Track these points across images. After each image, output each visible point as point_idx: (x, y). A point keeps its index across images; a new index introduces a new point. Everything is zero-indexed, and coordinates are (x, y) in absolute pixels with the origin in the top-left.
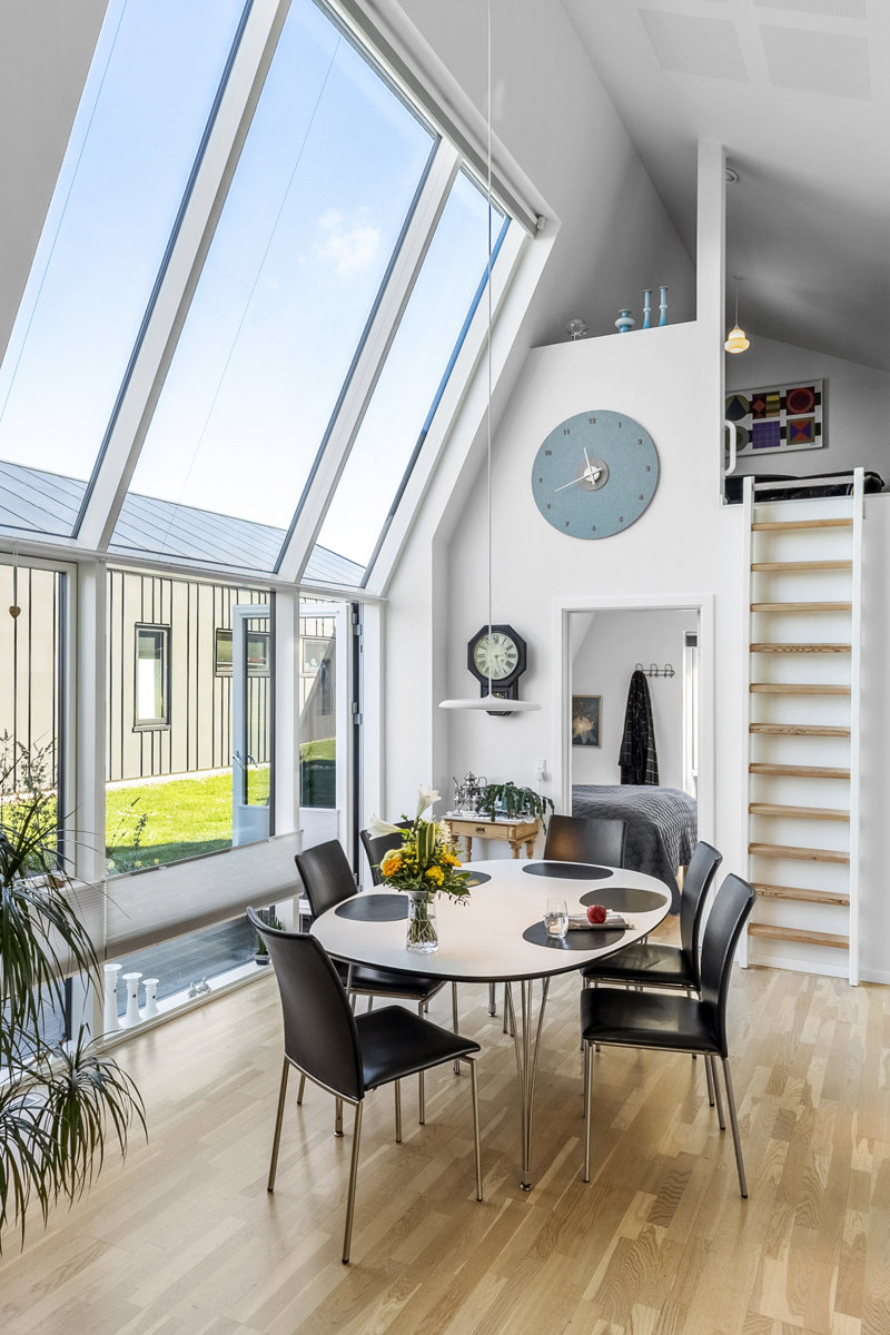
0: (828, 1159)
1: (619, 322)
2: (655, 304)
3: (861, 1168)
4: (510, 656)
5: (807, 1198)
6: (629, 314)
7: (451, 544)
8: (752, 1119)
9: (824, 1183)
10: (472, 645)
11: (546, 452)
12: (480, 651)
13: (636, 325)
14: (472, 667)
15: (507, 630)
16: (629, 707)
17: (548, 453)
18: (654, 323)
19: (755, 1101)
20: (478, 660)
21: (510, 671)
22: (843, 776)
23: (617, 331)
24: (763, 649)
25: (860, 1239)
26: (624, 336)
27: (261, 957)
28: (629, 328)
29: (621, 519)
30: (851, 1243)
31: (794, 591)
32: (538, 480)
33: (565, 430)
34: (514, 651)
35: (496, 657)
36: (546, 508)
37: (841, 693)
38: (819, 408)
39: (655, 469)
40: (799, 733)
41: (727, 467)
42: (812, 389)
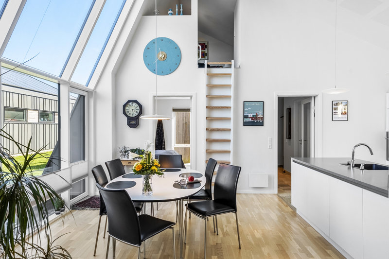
0: (250, 237)
1: (169, 12)
2: (179, 8)
3: (258, 237)
4: (137, 110)
5: (251, 247)
6: (172, 10)
7: (117, 74)
8: (228, 231)
9: (253, 243)
10: (125, 106)
11: (148, 48)
12: (127, 108)
13: (174, 14)
14: (124, 113)
15: (136, 102)
16: (157, 129)
17: (149, 48)
18: (179, 14)
19: (226, 226)
20: (126, 111)
21: (137, 114)
22: (229, 141)
23: (168, 15)
24: (210, 108)
25: (268, 254)
26: (170, 16)
27: (57, 212)
28: (172, 14)
29: (170, 70)
30: (267, 256)
31: (217, 92)
32: (145, 57)
33: (153, 42)
34: (138, 108)
35: (133, 110)
36: (148, 65)
37: (228, 119)
38: (206, 49)
39: (180, 56)
40: (218, 130)
41: (199, 58)
42: (205, 44)
